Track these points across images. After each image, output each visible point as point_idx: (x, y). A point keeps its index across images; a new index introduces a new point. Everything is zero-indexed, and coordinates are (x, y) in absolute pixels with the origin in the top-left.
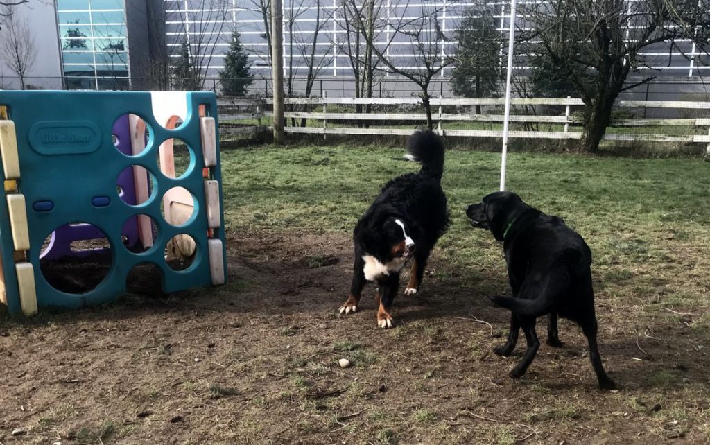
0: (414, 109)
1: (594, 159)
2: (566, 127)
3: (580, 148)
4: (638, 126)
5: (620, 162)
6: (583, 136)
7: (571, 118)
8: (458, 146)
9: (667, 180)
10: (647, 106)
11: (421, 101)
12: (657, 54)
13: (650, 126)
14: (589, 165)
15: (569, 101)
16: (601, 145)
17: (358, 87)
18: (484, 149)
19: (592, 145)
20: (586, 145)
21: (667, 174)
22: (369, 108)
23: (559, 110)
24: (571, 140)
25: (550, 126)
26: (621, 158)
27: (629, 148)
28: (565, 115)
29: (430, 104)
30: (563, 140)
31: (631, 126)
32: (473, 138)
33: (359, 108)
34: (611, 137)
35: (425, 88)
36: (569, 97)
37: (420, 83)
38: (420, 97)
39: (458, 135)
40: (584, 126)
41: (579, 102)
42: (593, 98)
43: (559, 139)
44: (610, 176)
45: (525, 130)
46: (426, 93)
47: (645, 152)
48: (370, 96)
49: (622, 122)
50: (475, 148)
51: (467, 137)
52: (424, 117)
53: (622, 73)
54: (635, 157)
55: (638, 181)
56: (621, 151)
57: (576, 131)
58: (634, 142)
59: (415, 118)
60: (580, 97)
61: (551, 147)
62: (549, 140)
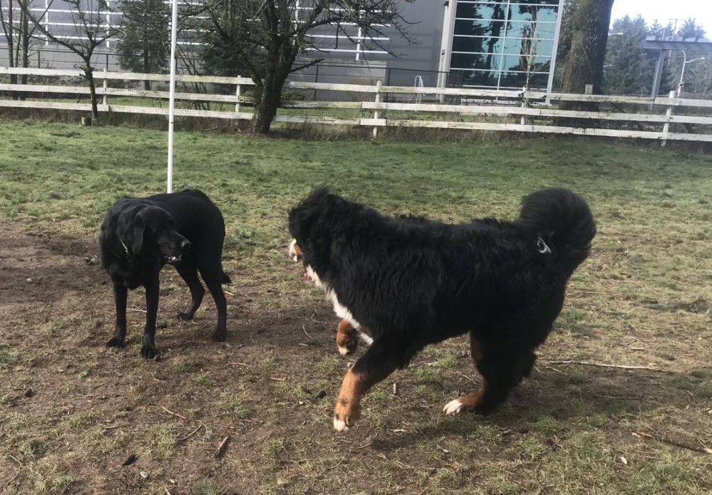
0: (77, 82)
1: (266, 141)
2: (237, 106)
3: (252, 129)
4: (308, 108)
5: (291, 144)
6: (254, 117)
7: (242, 98)
8: (125, 123)
9: (337, 163)
10: (316, 88)
11: (83, 73)
12: (324, 36)
13: (320, 108)
14: (261, 147)
15: (239, 80)
16: (272, 127)
17: (11, 55)
18: (154, 127)
19: (263, 127)
20: (258, 126)
21: (335, 156)
22: (25, 79)
23: (230, 89)
24: (242, 121)
25: (221, 106)
26: (292, 140)
27: (300, 131)
28: (235, 95)
29: (94, 76)
30: (234, 120)
31: (301, 108)
32: (142, 115)
33: (13, 79)
34: (282, 119)
35: (87, 59)
36: (239, 76)
37: (82, 55)
38: (82, 69)
39: (126, 111)
40: (255, 107)
41: (249, 81)
42: (263, 78)
43: (230, 120)
44: (281, 158)
45: (196, 109)
46: (88, 65)
47: (315, 135)
48: (26, 65)
49: (292, 104)
50: (144, 126)
51: (134, 114)
52: (87, 90)
53: (291, 54)
54: (306, 139)
55: (308, 164)
56: (291, 133)
57: (248, 111)
58: (304, 124)
59: (76, 92)
60: (250, 77)
61: (223, 127)
62: (220, 120)
